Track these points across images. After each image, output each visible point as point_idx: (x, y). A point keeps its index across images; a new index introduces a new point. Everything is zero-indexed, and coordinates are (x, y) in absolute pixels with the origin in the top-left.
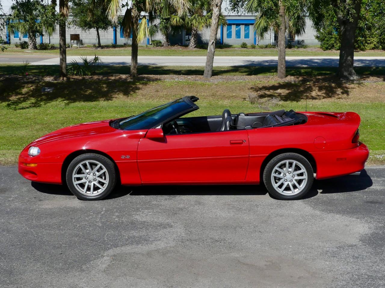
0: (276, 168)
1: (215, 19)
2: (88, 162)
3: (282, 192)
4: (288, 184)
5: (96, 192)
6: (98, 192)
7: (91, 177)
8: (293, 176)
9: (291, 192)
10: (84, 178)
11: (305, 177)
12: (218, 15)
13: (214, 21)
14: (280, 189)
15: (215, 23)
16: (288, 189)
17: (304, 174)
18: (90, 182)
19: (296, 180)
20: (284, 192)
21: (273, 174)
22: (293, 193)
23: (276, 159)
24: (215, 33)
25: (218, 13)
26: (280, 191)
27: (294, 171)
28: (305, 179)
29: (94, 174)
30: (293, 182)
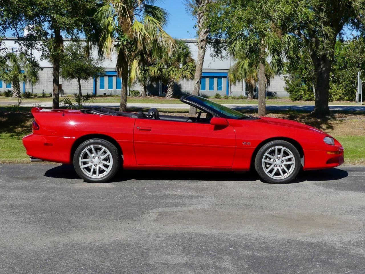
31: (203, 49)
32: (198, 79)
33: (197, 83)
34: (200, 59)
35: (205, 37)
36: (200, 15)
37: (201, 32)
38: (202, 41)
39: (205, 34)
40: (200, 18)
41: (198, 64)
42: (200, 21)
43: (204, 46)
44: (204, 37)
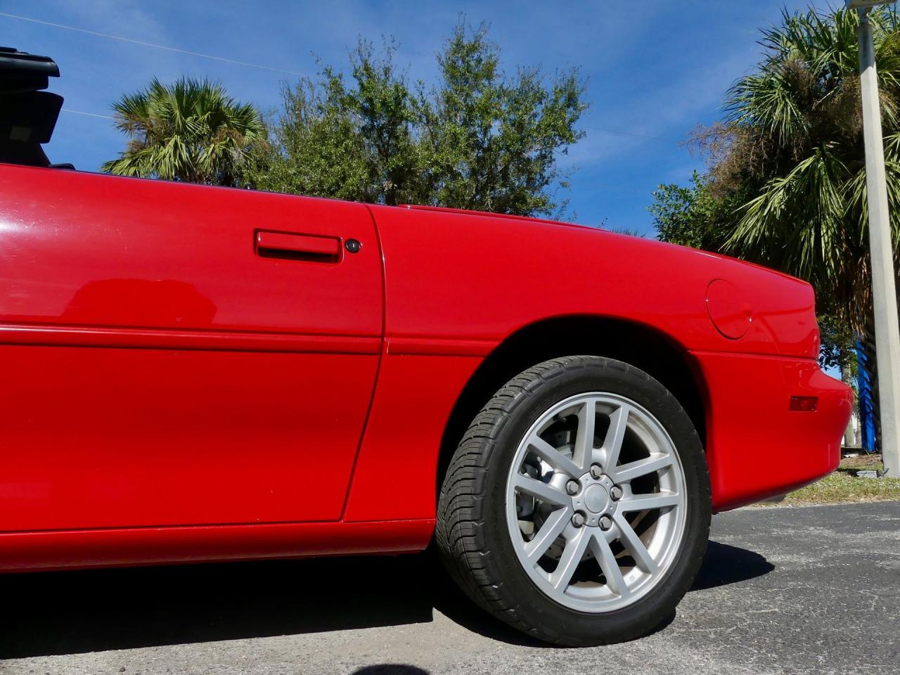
0: (532, 437)
3: (564, 592)
4: (593, 539)
8: (615, 490)
9: (604, 590)
11: (672, 491)
14: (550, 576)
16: (589, 572)
17: (664, 480)
19: (630, 516)
20: (573, 590)
21: (516, 479)
22: (616, 592)
23: (535, 382)
26: (553, 584)
27: (618, 465)
28: (671, 508)
30: (613, 527)
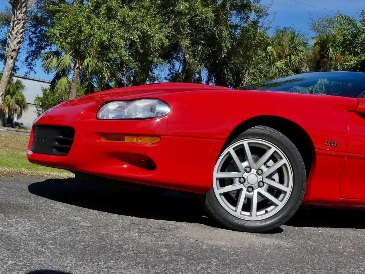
1: (8, 71)
2: (248, 143)
5: (263, 212)
6: (266, 212)
7: (252, 178)
10: (237, 180)
12: (12, 68)
13: (7, 72)
15: (8, 75)
18: (251, 188)
24: (6, 85)
25: (12, 65)
29: (260, 172)
31: (12, 60)
32: (2, 91)
33: (1, 96)
34: (8, 69)
35: (18, 47)
36: (16, 23)
37: (14, 41)
38: (13, 51)
39: (18, 44)
40: (15, 25)
41: (6, 75)
42: (14, 29)
43: (14, 57)
44: (16, 47)
